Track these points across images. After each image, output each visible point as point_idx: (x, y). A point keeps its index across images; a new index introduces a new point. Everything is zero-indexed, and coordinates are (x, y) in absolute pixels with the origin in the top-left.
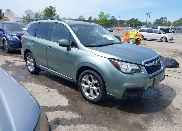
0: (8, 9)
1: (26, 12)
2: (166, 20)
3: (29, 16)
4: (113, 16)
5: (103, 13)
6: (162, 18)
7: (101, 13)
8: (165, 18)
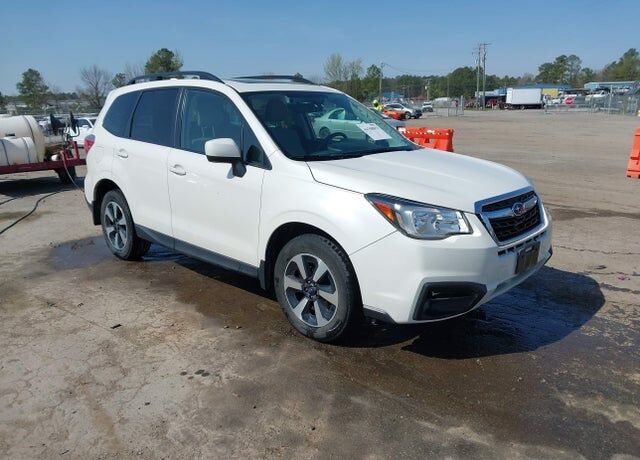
0: (30, 70)
1: (85, 75)
2: (576, 63)
3: (96, 88)
4: (374, 67)
5: (339, 59)
6: (562, 59)
7: (333, 58)
8: (574, 58)
